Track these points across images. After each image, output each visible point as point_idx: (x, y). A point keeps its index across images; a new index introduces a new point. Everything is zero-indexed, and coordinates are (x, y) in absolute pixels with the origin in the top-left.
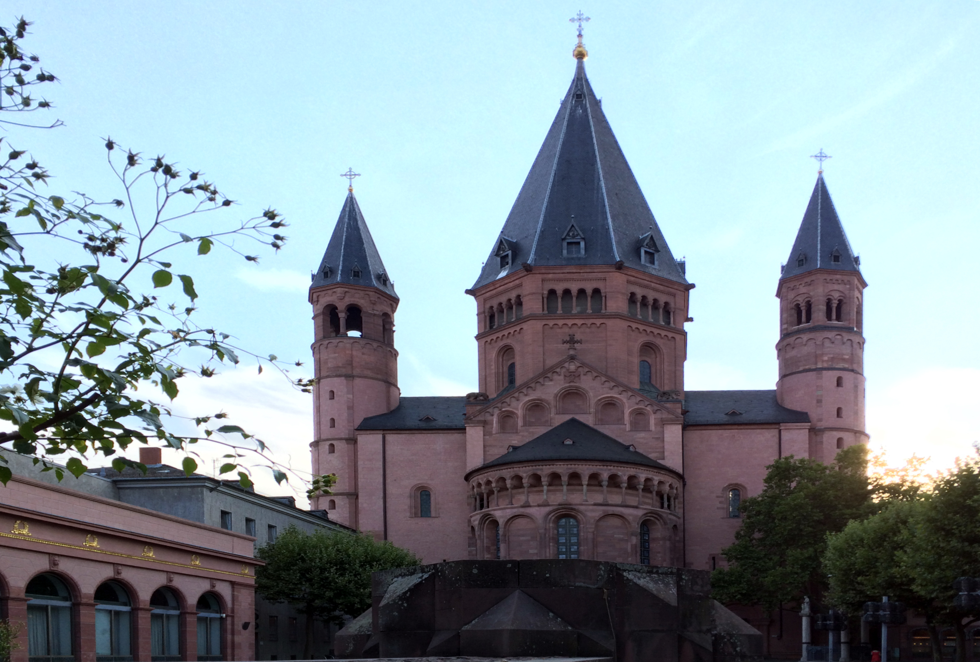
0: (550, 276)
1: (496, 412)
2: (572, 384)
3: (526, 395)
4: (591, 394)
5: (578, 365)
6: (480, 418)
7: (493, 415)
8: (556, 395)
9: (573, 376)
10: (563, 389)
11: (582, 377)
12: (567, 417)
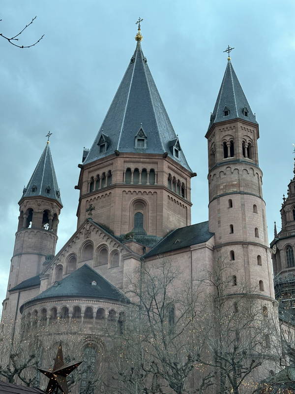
0: (91, 169)
1: (55, 266)
2: (87, 239)
3: (67, 252)
4: (95, 245)
5: (91, 225)
6: (47, 273)
7: (53, 270)
8: (80, 249)
9: (88, 233)
10: (83, 243)
11: (92, 233)
12: (83, 264)
